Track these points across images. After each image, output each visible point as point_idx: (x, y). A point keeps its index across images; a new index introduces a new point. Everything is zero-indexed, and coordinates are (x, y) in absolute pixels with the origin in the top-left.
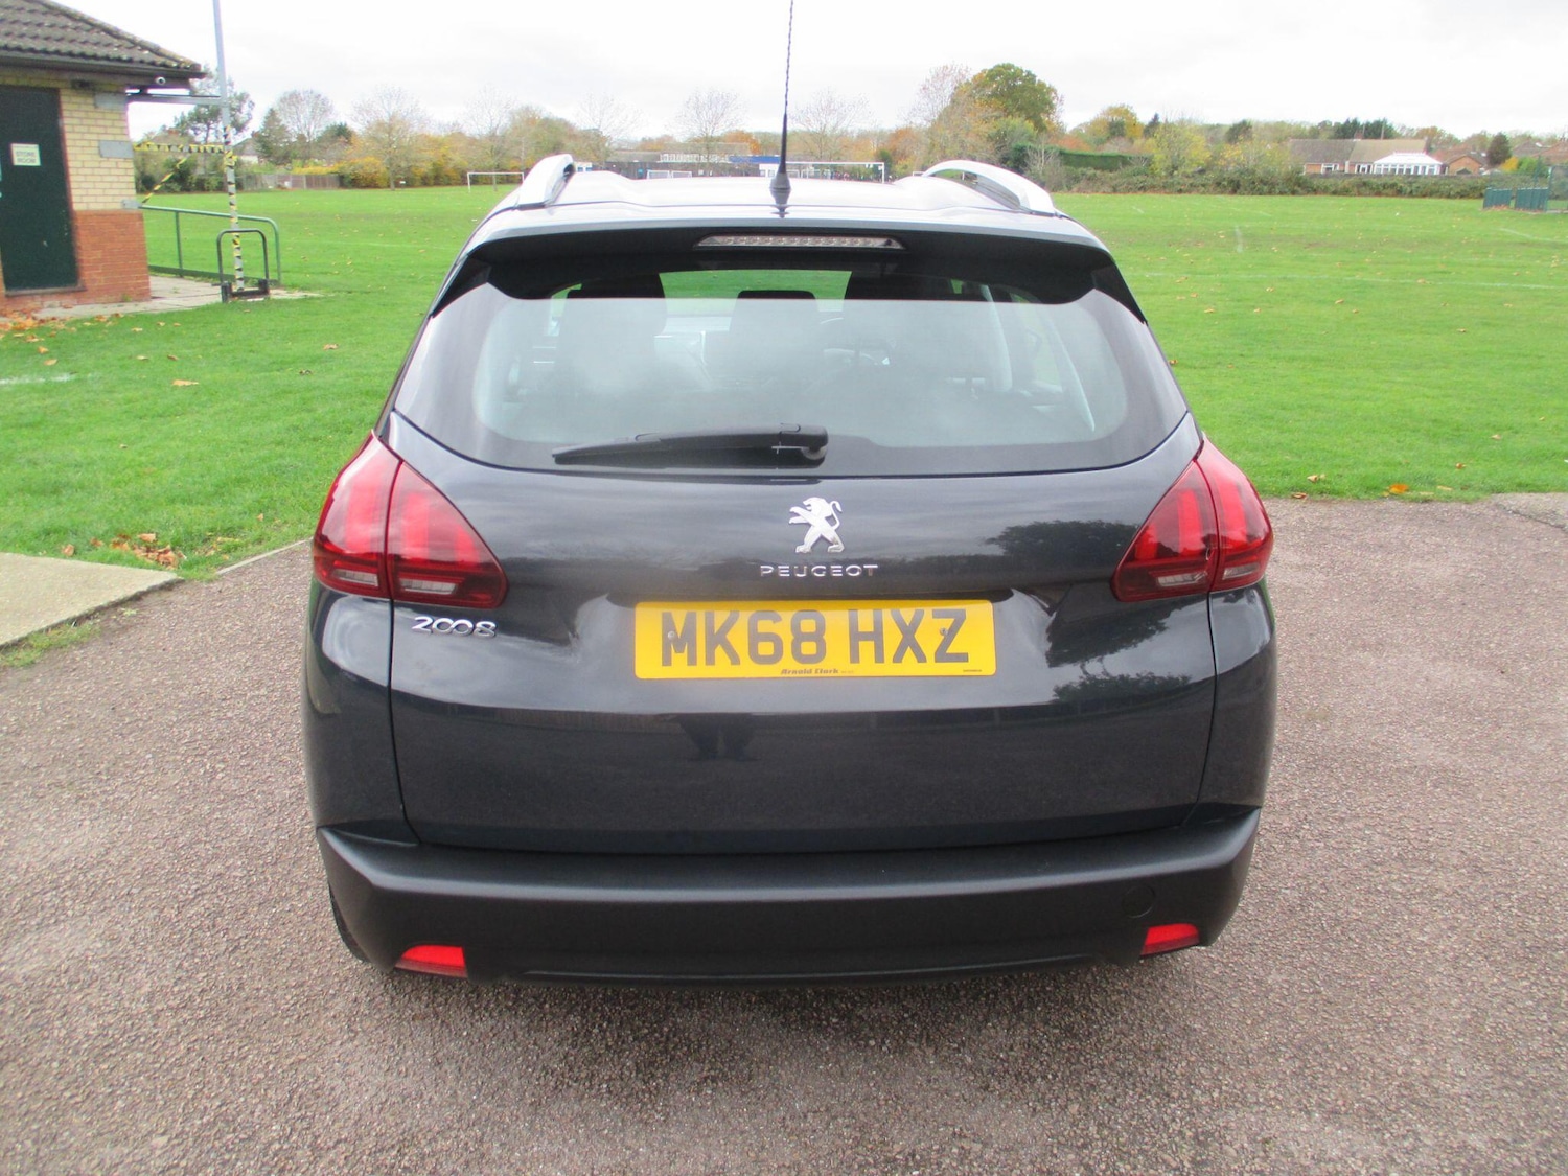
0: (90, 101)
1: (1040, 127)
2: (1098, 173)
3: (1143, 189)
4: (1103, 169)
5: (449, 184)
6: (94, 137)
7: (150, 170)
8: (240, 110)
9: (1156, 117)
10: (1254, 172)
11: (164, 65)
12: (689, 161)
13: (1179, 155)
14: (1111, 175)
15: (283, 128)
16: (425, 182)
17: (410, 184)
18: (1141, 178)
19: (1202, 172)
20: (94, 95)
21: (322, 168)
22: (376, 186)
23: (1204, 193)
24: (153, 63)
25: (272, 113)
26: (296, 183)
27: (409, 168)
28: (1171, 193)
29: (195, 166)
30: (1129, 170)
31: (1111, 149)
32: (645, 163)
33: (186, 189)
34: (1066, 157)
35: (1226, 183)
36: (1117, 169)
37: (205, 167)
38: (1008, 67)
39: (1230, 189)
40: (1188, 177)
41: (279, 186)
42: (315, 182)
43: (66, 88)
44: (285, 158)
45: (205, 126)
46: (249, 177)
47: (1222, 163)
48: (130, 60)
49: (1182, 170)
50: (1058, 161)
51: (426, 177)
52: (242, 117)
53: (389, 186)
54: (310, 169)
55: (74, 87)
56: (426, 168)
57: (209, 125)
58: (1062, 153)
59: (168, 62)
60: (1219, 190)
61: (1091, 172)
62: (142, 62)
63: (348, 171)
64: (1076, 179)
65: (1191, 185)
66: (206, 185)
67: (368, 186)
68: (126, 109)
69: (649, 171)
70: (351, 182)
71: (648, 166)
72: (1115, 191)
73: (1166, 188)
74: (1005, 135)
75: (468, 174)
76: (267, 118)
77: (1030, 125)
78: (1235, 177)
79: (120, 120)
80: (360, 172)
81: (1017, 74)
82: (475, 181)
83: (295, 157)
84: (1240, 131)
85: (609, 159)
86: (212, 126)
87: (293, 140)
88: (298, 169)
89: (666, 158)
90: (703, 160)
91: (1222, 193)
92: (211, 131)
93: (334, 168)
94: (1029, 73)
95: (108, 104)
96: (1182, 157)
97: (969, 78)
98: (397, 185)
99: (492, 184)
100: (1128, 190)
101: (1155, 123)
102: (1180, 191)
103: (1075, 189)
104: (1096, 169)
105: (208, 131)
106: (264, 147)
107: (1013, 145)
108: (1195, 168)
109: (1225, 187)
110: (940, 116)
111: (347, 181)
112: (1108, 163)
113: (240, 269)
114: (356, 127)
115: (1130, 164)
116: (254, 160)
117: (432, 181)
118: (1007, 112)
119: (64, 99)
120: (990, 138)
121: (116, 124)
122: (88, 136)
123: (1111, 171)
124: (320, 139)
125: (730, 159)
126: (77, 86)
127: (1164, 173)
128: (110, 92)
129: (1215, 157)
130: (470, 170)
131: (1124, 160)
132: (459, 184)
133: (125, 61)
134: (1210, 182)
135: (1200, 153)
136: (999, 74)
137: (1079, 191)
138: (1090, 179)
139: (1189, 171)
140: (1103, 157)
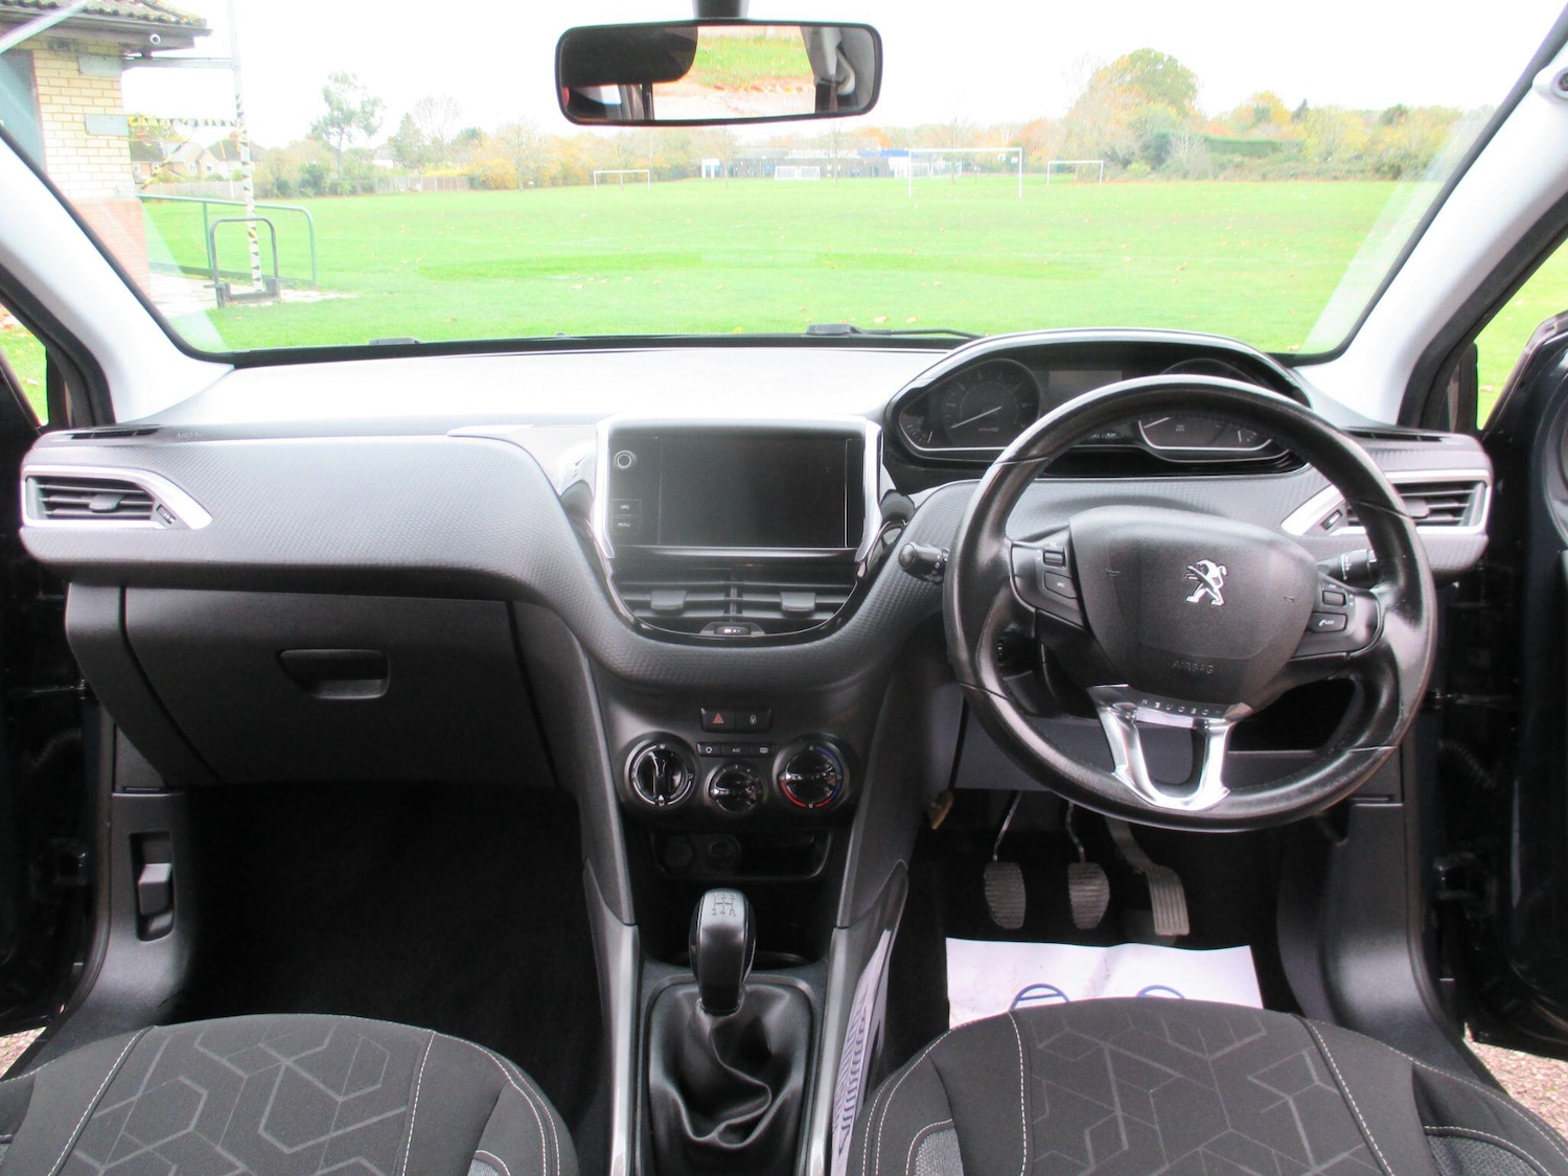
0: (73, 65)
1: (1184, 113)
2: (1246, 159)
3: (1295, 176)
4: (1251, 155)
5: (578, 184)
6: (79, 110)
7: (285, 176)
8: (372, 114)
9: (1305, 103)
10: (1416, 157)
11: (160, 20)
12: (818, 157)
13: (1334, 140)
14: (1260, 161)
15: (417, 132)
16: (554, 182)
17: (538, 184)
18: (1292, 164)
19: (1358, 157)
20: (77, 58)
21: (454, 170)
22: (506, 188)
23: (1362, 180)
24: (146, 18)
25: (408, 116)
26: (428, 185)
27: (538, 168)
28: (1324, 180)
29: (328, 170)
30: (1280, 156)
31: (1259, 135)
32: (773, 160)
33: (320, 193)
34: (1212, 144)
35: (1386, 168)
36: (1267, 155)
37: (338, 172)
38: (1149, 52)
39: (1390, 176)
40: (1344, 162)
41: (411, 189)
42: (444, 184)
43: (42, 49)
44: (419, 161)
45: (339, 130)
46: (381, 180)
47: (1381, 147)
48: (115, 13)
49: (1336, 156)
50: (1204, 147)
51: (555, 178)
52: (374, 121)
53: (518, 188)
54: (443, 172)
55: (51, 48)
56: (554, 169)
57: (342, 130)
58: (1206, 140)
59: (166, 16)
60: (1378, 176)
61: (1237, 158)
62: (131, 15)
63: (478, 172)
64: (1223, 167)
65: (1348, 171)
66: (339, 190)
67: (497, 188)
68: (121, 76)
69: (777, 168)
70: (480, 184)
71: (775, 162)
72: (1264, 177)
73: (1319, 175)
74: (1146, 121)
75: (595, 172)
76: (402, 122)
77: (1172, 112)
78: (1396, 161)
79: (113, 89)
80: (489, 173)
81: (1158, 59)
82: (603, 180)
83: (428, 160)
84: (1395, 116)
85: (737, 157)
86: (346, 130)
87: (428, 143)
88: (431, 172)
89: (795, 155)
90: (832, 156)
91: (1381, 179)
92: (345, 137)
93: (466, 170)
94: (1170, 58)
95: (96, 69)
96: (1337, 141)
97: (1109, 64)
98: (526, 186)
99: (619, 182)
100: (1279, 178)
101: (1303, 107)
102: (1336, 178)
103: (1221, 178)
104: (1244, 155)
105: (341, 135)
106: (398, 151)
107: (1155, 132)
108: (1351, 153)
109: (1384, 173)
110: (1077, 103)
111: (476, 183)
112: (1256, 150)
113: (257, 268)
114: (489, 128)
115: (1281, 151)
116: (389, 164)
117: (561, 181)
118: (1150, 99)
119: (38, 64)
120: (1131, 126)
121: (107, 93)
122: (69, 109)
123: (1260, 157)
124: (454, 143)
125: (859, 153)
126: (56, 47)
127: (1316, 160)
128: (98, 54)
129: (1373, 142)
130: (597, 169)
131: (1274, 147)
132: (587, 184)
133: (109, 14)
134: (1370, 167)
135: (1357, 137)
136: (1140, 58)
137: (1225, 179)
138: (1237, 166)
139: (1346, 156)
140: (1251, 144)
